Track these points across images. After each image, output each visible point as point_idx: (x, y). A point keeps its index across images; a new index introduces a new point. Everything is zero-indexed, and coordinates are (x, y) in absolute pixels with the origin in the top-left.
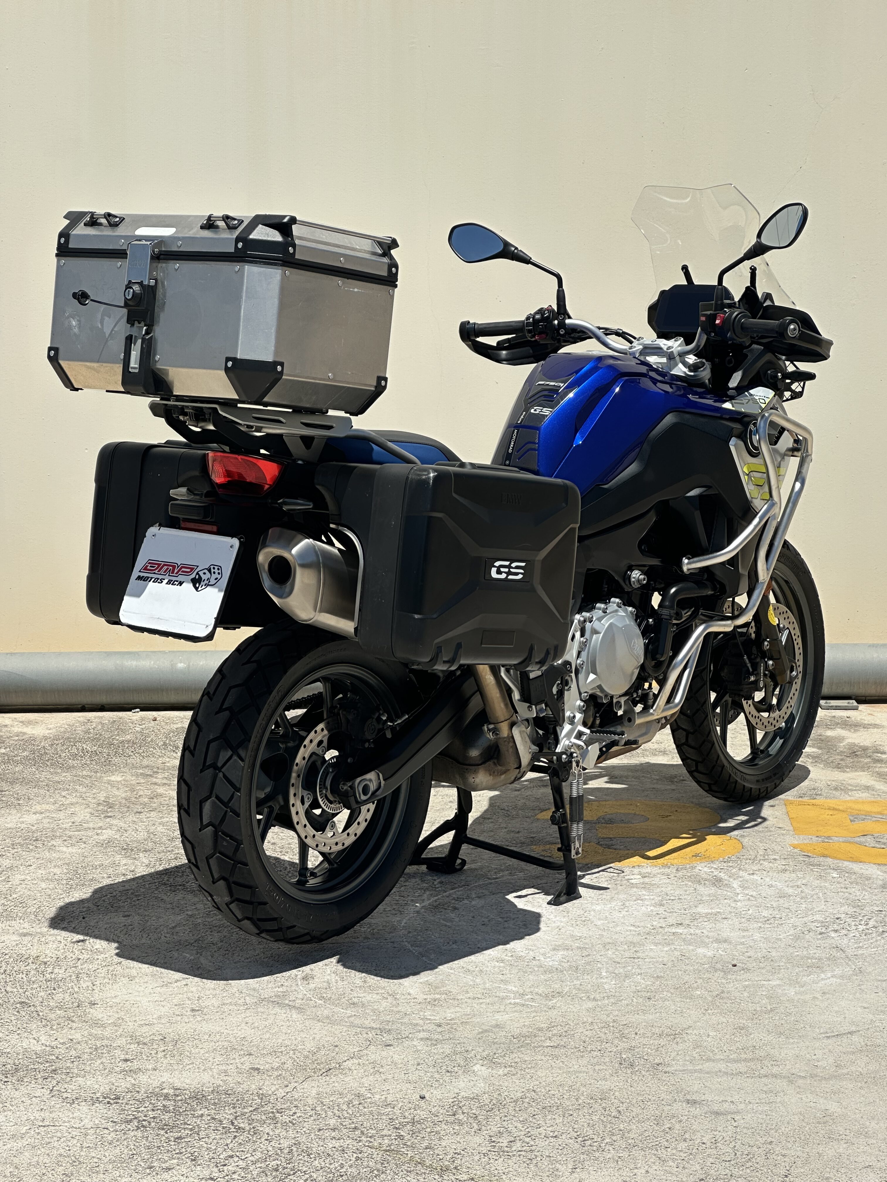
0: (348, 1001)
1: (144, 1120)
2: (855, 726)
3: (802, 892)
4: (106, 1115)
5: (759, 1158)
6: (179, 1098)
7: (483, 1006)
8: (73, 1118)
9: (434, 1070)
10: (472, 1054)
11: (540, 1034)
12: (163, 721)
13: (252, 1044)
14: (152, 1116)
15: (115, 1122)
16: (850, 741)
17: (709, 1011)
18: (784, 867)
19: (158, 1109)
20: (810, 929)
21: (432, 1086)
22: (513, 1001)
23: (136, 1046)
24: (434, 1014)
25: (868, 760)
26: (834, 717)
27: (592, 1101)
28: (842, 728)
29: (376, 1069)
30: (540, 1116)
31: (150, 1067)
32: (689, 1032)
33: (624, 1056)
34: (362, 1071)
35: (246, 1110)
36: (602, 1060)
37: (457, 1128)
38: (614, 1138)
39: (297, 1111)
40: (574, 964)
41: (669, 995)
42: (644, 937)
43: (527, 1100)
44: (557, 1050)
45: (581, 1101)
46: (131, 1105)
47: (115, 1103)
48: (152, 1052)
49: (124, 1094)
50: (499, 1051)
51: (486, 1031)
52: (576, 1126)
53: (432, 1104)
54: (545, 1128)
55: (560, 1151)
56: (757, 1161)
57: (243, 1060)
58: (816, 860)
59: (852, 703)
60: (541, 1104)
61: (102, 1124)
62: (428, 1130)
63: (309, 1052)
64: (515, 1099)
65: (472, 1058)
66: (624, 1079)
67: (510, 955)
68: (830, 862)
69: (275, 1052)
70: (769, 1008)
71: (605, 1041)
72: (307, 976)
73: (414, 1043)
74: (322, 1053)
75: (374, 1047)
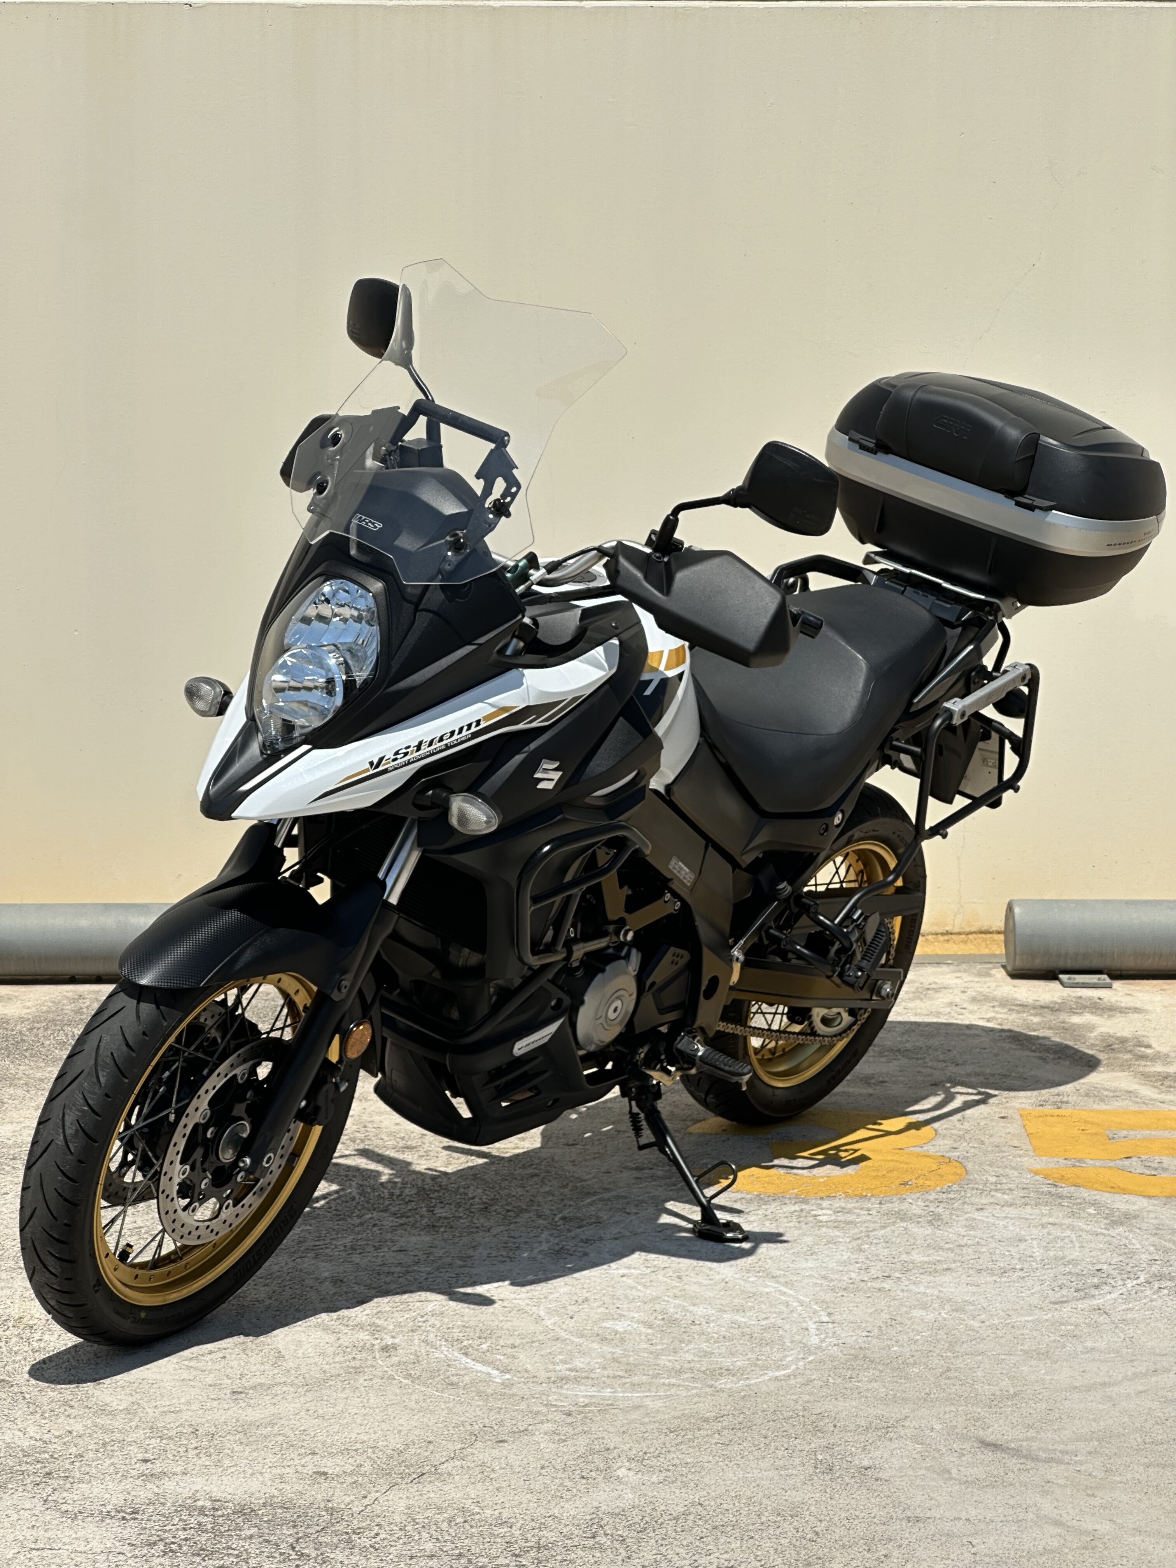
0: (443, 1380)
1: (173, 1543)
2: (1111, 1010)
3: (1048, 1233)
4: (120, 1535)
6: (220, 1513)
8: (76, 1539)
9: (563, 1476)
10: (614, 1454)
11: (707, 1426)
13: (316, 1438)
14: (183, 1537)
15: (133, 1545)
16: (1103, 1030)
18: (1023, 1200)
19: (191, 1528)
20: (1063, 1284)
21: (562, 1497)
22: (667, 1381)
23: (158, 1440)
24: (562, 1398)
25: (1128, 1056)
26: (1081, 997)
27: (779, 1518)
28: (1092, 1013)
29: (486, 1474)
30: (709, 1539)
31: (179, 1469)
32: (907, 1423)
33: (820, 1457)
34: (467, 1476)
35: (309, 1530)
36: (791, 1462)
37: (598, 1555)
39: (380, 1531)
40: (746, 1330)
41: (877, 1373)
42: (839, 1294)
43: (691, 1517)
44: (730, 1448)
45: (764, 1519)
46: (155, 1521)
47: (132, 1519)
48: (180, 1449)
49: (144, 1507)
53: (563, 1521)
54: (717, 1555)
57: (304, 1461)
58: (1066, 1190)
59: (1104, 979)
60: (710, 1522)
61: (116, 1548)
62: (559, 1558)
63: (394, 1450)
64: (674, 1515)
65: (614, 1458)
66: (821, 1488)
67: (661, 1317)
68: (1085, 1193)
69: (348, 1450)
70: (1012, 1392)
71: (794, 1435)
72: (387, 1346)
73: (535, 1438)
74: (412, 1451)
75: (481, 1444)
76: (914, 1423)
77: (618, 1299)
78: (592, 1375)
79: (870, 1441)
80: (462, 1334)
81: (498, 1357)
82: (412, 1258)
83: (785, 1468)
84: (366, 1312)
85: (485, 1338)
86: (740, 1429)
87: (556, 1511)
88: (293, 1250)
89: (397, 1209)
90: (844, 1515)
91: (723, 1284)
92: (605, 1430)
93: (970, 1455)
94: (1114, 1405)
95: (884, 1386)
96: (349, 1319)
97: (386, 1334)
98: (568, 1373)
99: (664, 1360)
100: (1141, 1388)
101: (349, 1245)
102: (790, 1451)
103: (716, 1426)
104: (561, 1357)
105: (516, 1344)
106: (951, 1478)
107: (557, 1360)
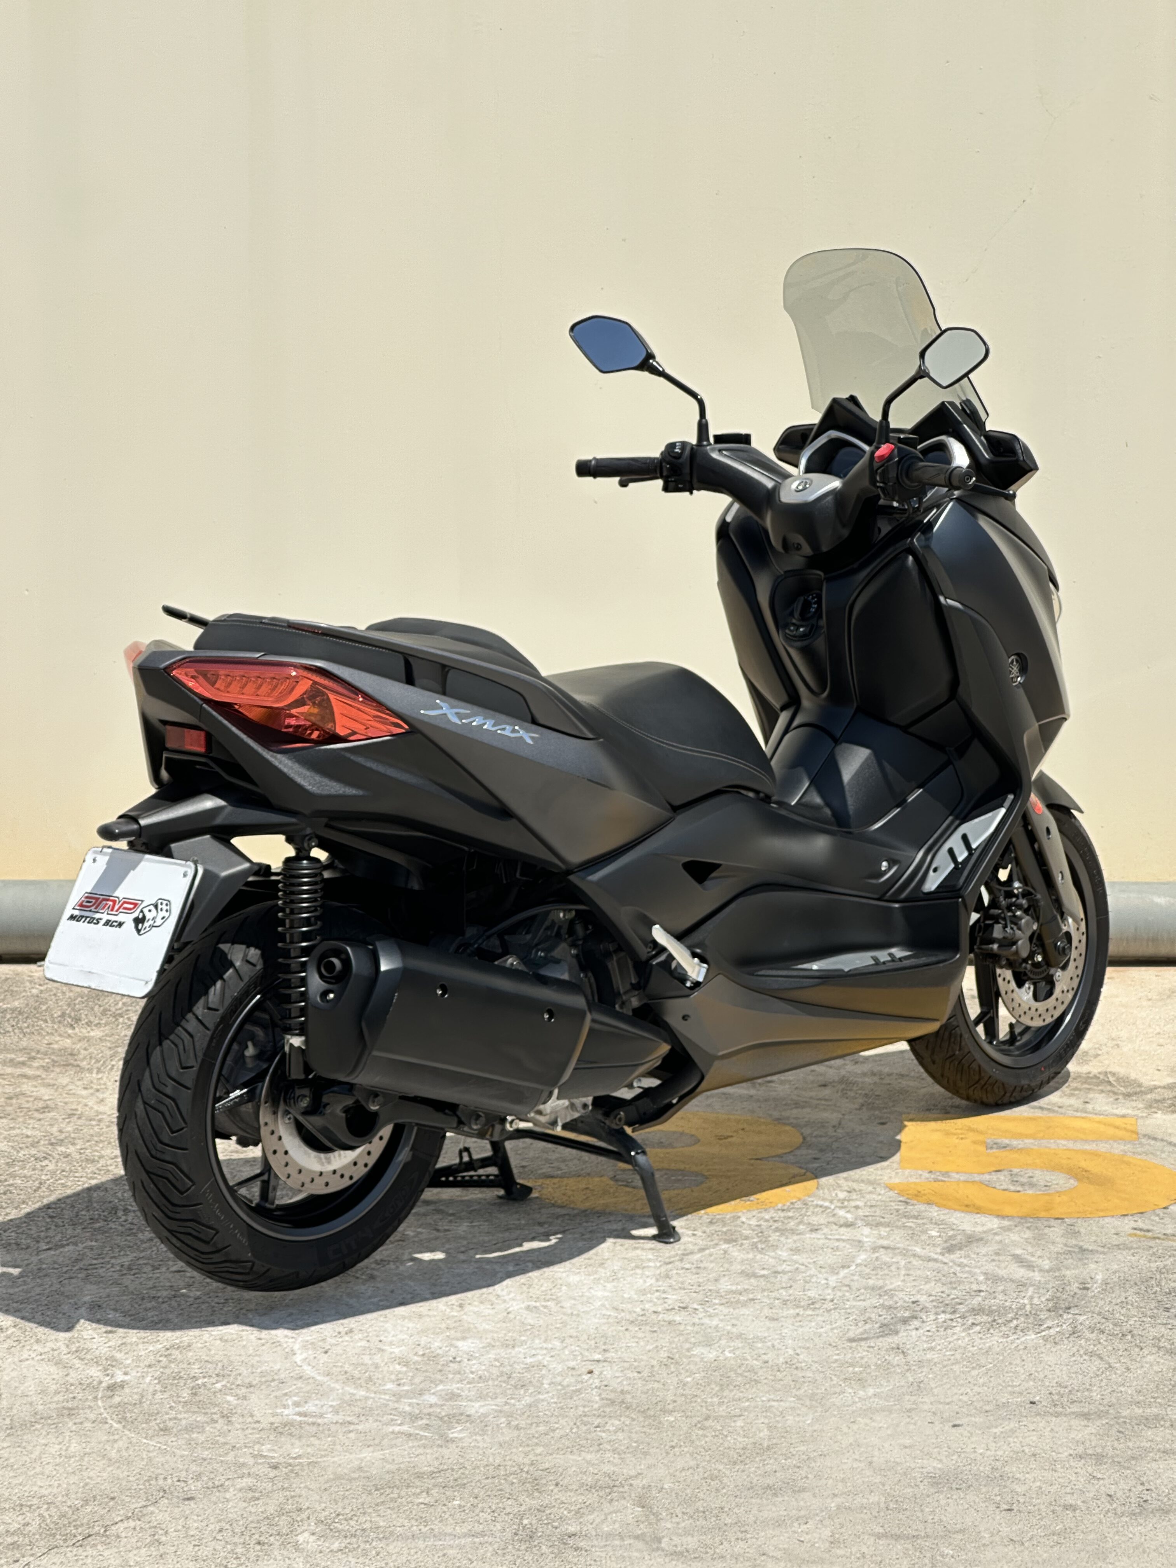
0: (158, 1424)
7: (352, 1435)
9: (238, 1541)
10: (304, 1516)
11: (417, 1482)
17: (677, 1449)
18: (865, 1220)
20: (870, 1318)
22: (397, 1429)
24: (276, 1448)
29: (156, 1537)
33: (525, 1522)
34: (134, 1540)
36: (492, 1527)
40: (507, 1369)
41: (628, 1422)
42: (624, 1328)
44: (432, 1510)
50: (347, 1511)
51: (342, 1477)
58: (915, 1209)
63: (70, 1507)
65: (301, 1521)
67: (421, 1353)
68: (934, 1212)
69: (22, 1505)
70: (765, 1445)
71: (507, 1495)
72: (116, 1383)
73: (228, 1496)
74: (89, 1509)
75: (166, 1501)
78: (319, 1421)
79: (587, 1504)
80: (200, 1371)
81: (229, 1398)
83: (482, 1534)
84: (110, 1344)
85: (224, 1376)
86: (452, 1487)
88: (65, 1269)
91: (505, 1314)
92: (306, 1487)
93: (691, 1521)
96: (88, 1351)
97: (120, 1369)
98: (298, 1418)
99: (405, 1405)
101: (127, 1263)
102: (496, 1515)
103: (429, 1483)
104: (295, 1399)
105: (254, 1383)
106: (658, 1549)
107: (290, 1402)
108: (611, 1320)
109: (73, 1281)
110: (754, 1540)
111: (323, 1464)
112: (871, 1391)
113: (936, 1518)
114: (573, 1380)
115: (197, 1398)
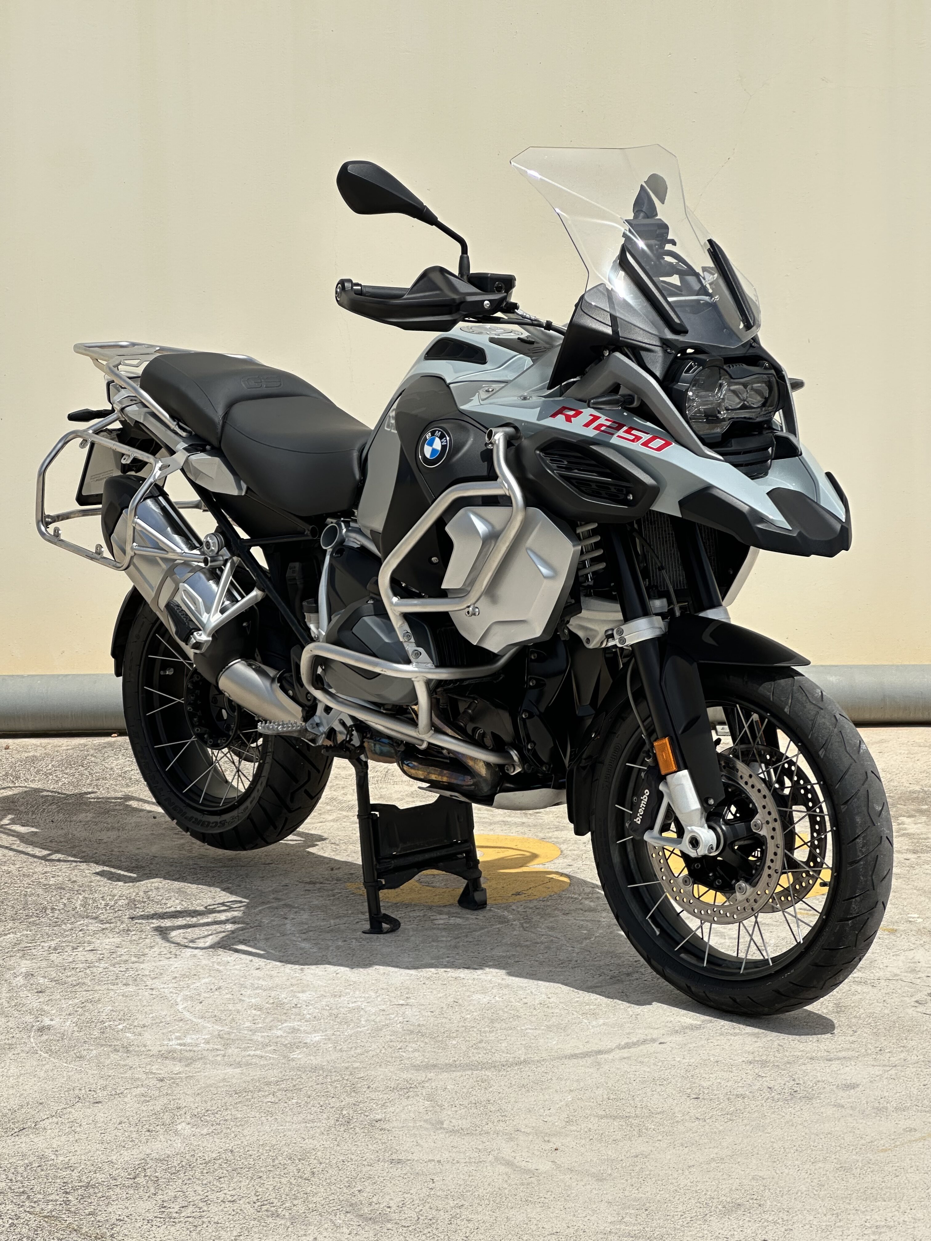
0: (75, 1053)
5: (441, 1224)
7: (219, 1058)
9: (133, 1129)
10: (182, 1112)
11: (266, 1088)
12: (16, 750)
20: (603, 973)
21: (124, 1147)
22: (252, 1053)
24: (162, 1067)
27: (289, 1161)
29: (73, 1128)
30: (226, 1179)
32: (427, 1085)
33: (344, 1112)
34: (58, 1130)
36: (319, 1116)
37: (132, 1192)
38: (295, 1202)
40: (335, 1012)
43: (220, 1162)
44: (276, 1106)
45: (277, 1162)
51: (211, 1086)
52: (260, 1190)
53: (116, 1166)
54: (226, 1191)
55: (231, 1217)
56: (438, 1226)
60: (233, 1165)
62: (100, 1195)
63: (10, 1110)
64: (207, 1160)
65: (180, 1115)
66: (334, 1137)
67: (271, 1002)
70: (522, 1059)
71: (332, 1095)
72: (44, 1027)
73: (126, 1100)
74: (23, 1111)
75: (81, 1104)
76: (433, 1084)
77: (245, 987)
78: (195, 1049)
79: (390, 1100)
80: (107, 1017)
81: (128, 1035)
82: (98, 956)
83: (313, 1121)
84: (40, 1000)
85: (124, 1020)
86: (291, 1091)
87: (114, 1158)
88: (6, 951)
89: (106, 916)
90: (342, 1158)
92: (184, 1093)
93: (466, 1109)
94: (598, 1069)
95: (423, 1055)
96: (24, 1005)
97: (47, 1017)
98: (179, 1047)
99: (258, 1037)
100: (626, 1055)
101: (53, 945)
102: (323, 1108)
103: (274, 1088)
104: (177, 1034)
105: (147, 1024)
106: (441, 1128)
107: (173, 1037)
108: (412, 977)
109: (14, 958)
110: (511, 1121)
111: (197, 1078)
112: (601, 1021)
113: (644, 1104)
114: (383, 1018)
115: (105, 1036)
